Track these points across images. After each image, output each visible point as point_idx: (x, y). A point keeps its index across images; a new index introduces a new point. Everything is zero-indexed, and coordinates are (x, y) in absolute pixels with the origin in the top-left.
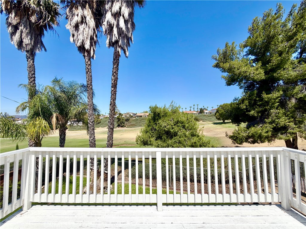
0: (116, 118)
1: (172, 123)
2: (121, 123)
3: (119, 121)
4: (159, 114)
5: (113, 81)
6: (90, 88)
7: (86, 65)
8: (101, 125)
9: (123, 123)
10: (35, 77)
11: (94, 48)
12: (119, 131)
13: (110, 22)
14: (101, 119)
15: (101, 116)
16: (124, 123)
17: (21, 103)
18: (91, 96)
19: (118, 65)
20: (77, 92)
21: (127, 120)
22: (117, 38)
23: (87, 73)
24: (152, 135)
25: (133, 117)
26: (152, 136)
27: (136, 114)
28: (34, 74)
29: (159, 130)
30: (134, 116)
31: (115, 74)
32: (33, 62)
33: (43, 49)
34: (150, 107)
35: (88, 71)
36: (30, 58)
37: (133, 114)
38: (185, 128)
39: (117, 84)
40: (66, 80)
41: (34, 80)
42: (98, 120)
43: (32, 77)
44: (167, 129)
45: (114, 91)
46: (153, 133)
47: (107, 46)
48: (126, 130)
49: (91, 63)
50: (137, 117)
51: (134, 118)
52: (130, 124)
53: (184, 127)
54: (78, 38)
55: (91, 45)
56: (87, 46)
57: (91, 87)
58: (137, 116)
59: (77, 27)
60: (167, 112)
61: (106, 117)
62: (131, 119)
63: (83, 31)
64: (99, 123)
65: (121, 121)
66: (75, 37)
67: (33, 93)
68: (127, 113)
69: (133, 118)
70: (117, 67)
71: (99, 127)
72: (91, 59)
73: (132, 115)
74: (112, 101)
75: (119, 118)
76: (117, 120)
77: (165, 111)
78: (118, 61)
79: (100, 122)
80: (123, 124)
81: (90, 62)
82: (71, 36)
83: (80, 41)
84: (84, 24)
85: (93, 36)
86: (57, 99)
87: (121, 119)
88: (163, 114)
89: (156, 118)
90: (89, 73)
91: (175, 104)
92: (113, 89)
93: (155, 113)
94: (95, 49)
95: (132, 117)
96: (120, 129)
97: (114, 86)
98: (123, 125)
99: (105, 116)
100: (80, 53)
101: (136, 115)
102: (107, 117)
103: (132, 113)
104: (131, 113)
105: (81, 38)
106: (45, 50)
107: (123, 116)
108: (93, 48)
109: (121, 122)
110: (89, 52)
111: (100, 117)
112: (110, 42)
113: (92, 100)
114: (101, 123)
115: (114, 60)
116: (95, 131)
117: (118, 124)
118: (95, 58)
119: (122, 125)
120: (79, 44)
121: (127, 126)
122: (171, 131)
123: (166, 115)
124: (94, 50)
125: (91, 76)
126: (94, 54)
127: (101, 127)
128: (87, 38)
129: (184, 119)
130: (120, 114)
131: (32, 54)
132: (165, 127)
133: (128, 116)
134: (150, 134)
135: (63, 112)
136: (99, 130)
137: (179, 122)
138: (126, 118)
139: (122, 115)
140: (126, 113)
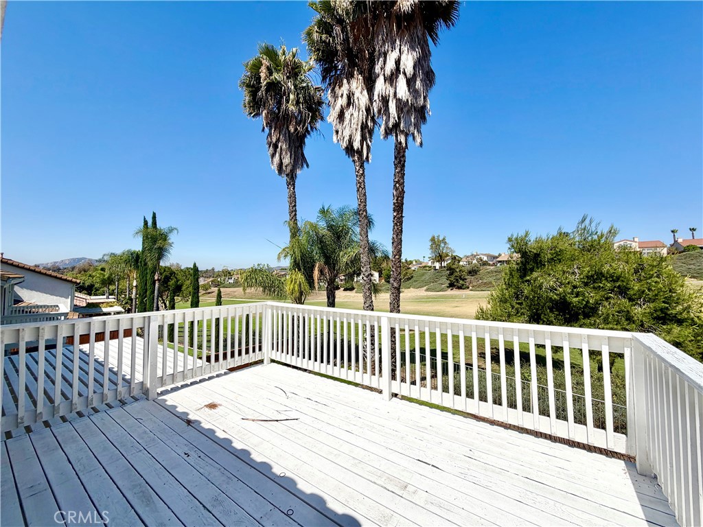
0: (444, 267)
1: (576, 279)
2: (457, 280)
3: (451, 274)
4: (537, 255)
5: (396, 198)
6: (363, 216)
7: (357, 175)
8: (414, 283)
9: (461, 279)
10: (296, 211)
11: (369, 142)
12: (452, 297)
13: (382, 96)
14: (414, 270)
15: (414, 263)
16: (466, 279)
17: (283, 248)
18: (365, 230)
19: (403, 166)
20: (350, 224)
21: (473, 272)
22: (396, 119)
23: (358, 190)
24: (517, 309)
25: (489, 265)
26: (517, 313)
27: (497, 257)
28: (295, 206)
29: (534, 297)
30: (491, 263)
31: (397, 185)
32: (294, 189)
33: (305, 166)
34: (510, 240)
35: (360, 187)
36: (290, 184)
37: (488, 256)
38: (626, 293)
39: (403, 204)
40: (335, 206)
41: (295, 215)
42: (407, 273)
43: (293, 212)
44: (557, 295)
45: (398, 218)
46: (521, 304)
47: (382, 137)
48: (467, 297)
49: (364, 173)
50: (499, 265)
51: (492, 267)
52: (480, 281)
53: (623, 291)
54: (344, 134)
55: (363, 138)
56: (356, 145)
57: (365, 213)
58: (500, 262)
59: (341, 116)
60: (561, 251)
61: (423, 265)
62: (483, 270)
63: (351, 120)
64: (409, 279)
65: (456, 274)
66: (340, 133)
67: (295, 232)
68: (472, 255)
69: (488, 267)
70: (401, 170)
71: (409, 288)
72: (365, 164)
73: (485, 259)
74: (395, 236)
75: (454, 267)
76: (448, 272)
77: (556, 247)
78: (402, 159)
79: (412, 277)
80: (461, 282)
81: (363, 171)
82: (334, 133)
83: (347, 138)
84: (351, 107)
85: (366, 121)
86: (321, 240)
87: (458, 270)
88: (549, 256)
89: (529, 267)
90: (360, 189)
91: (593, 225)
92: (395, 214)
93: (524, 254)
94: (370, 144)
95: (485, 263)
96: (455, 292)
97: (399, 208)
98: (463, 285)
99: (421, 264)
100: (349, 157)
101: (498, 259)
102: (425, 267)
103: (485, 255)
104: (482, 254)
105: (347, 133)
106: (308, 166)
107: (461, 263)
108: (367, 143)
109: (456, 276)
110: (360, 152)
111: (410, 266)
112: (385, 130)
113: (367, 236)
114: (414, 279)
115: (396, 158)
116: (401, 295)
117: (449, 282)
118: (370, 161)
119: (459, 285)
120: (345, 145)
121: (473, 287)
122: (571, 303)
123: (560, 257)
124: (368, 147)
125: (365, 195)
126: (368, 154)
127: (414, 288)
128: (356, 130)
129: (621, 268)
130: (454, 258)
131: (292, 177)
132: (553, 289)
133: (475, 262)
134: (513, 307)
135: (330, 261)
136: (410, 295)
137: (603, 276)
138: (469, 268)
139: (459, 262)
140: (470, 254)
